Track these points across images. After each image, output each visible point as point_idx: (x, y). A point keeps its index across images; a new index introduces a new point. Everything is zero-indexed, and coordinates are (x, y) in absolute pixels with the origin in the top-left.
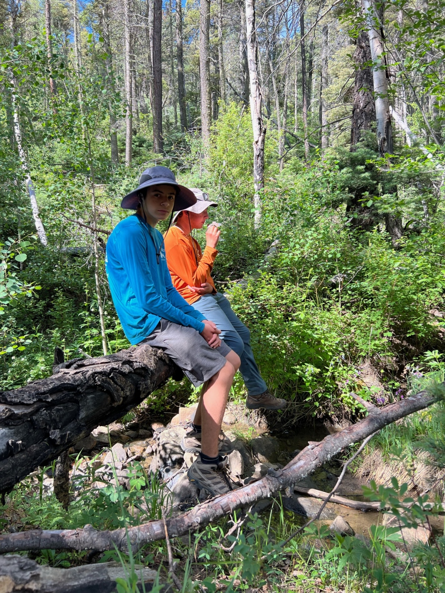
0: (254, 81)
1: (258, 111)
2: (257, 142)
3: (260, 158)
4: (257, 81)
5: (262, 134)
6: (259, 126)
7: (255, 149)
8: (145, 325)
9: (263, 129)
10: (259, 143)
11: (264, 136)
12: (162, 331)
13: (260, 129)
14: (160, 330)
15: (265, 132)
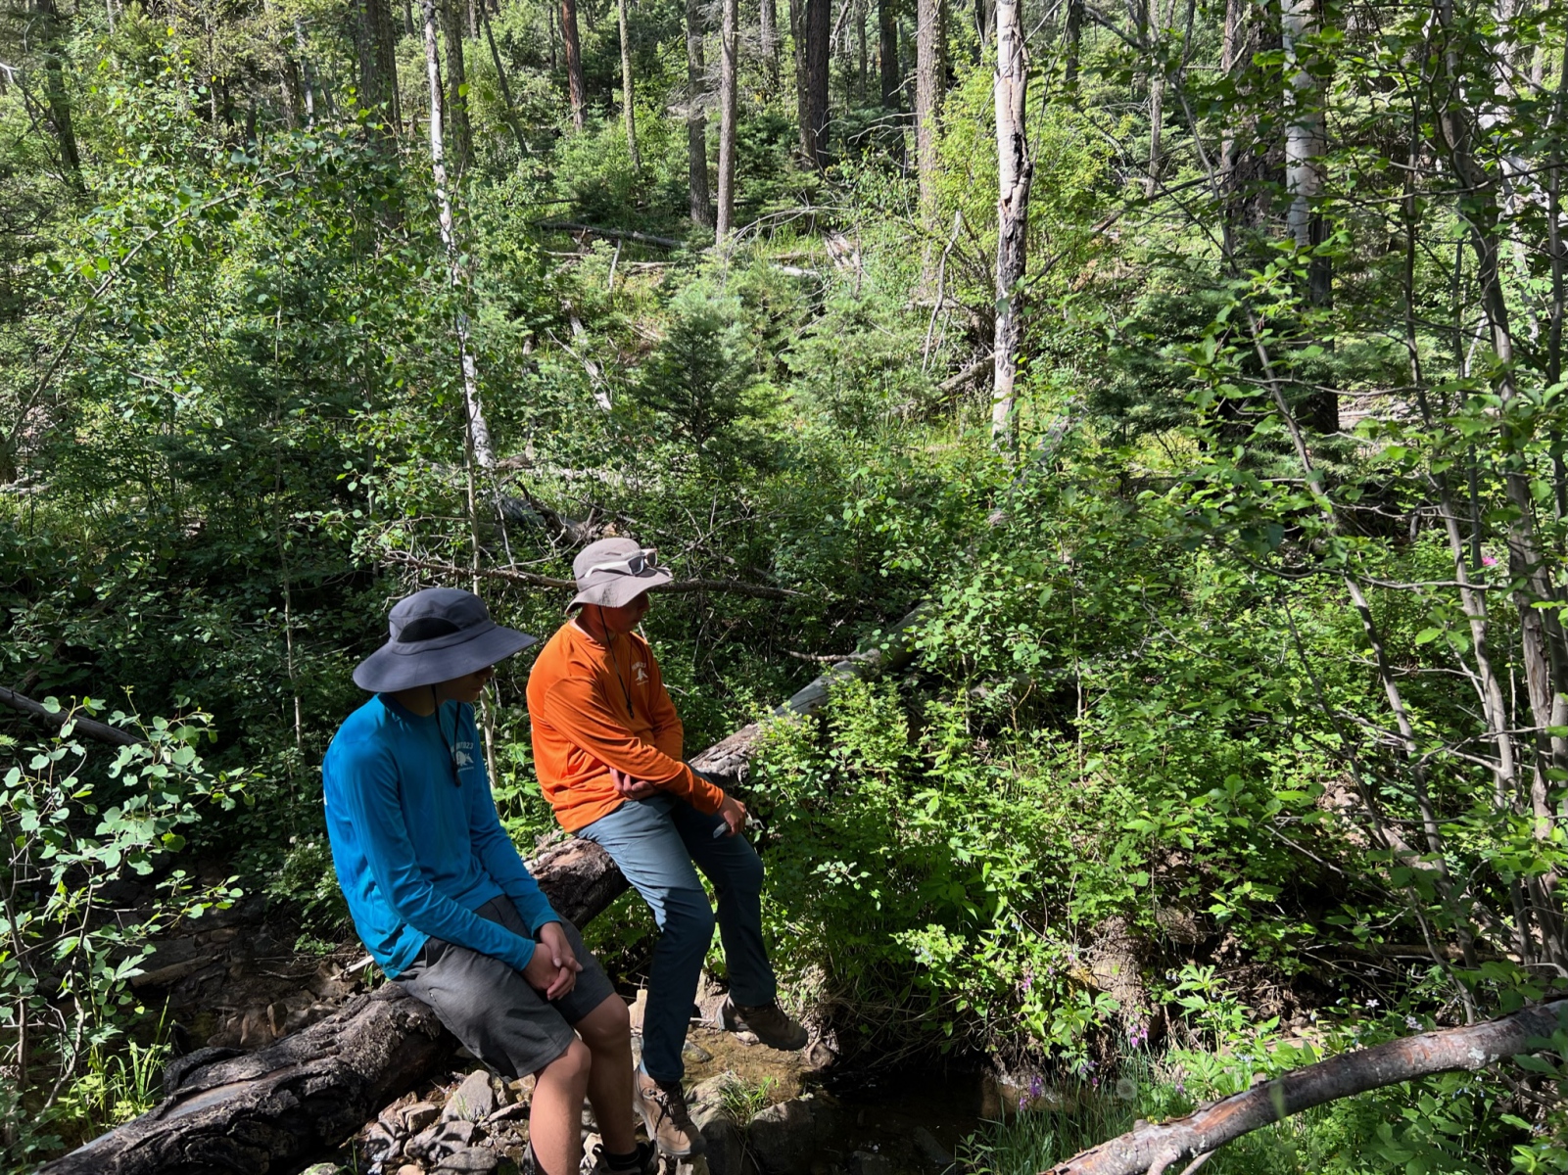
0: (1008, 32)
1: (1016, 116)
2: (1008, 201)
3: (1013, 245)
4: (1017, 30)
5: (1022, 180)
6: (1014, 158)
7: (1002, 221)
8: (395, 949)
9: (1026, 166)
10: (1014, 204)
11: (1027, 186)
12: (430, 964)
13: (1020, 164)
14: (424, 963)
15: (1029, 175)
